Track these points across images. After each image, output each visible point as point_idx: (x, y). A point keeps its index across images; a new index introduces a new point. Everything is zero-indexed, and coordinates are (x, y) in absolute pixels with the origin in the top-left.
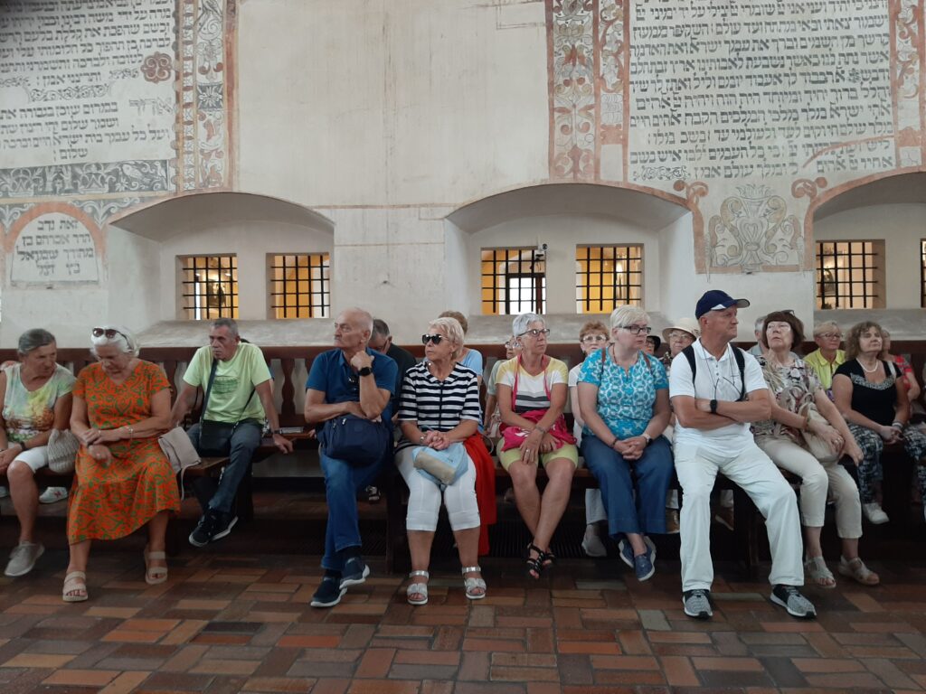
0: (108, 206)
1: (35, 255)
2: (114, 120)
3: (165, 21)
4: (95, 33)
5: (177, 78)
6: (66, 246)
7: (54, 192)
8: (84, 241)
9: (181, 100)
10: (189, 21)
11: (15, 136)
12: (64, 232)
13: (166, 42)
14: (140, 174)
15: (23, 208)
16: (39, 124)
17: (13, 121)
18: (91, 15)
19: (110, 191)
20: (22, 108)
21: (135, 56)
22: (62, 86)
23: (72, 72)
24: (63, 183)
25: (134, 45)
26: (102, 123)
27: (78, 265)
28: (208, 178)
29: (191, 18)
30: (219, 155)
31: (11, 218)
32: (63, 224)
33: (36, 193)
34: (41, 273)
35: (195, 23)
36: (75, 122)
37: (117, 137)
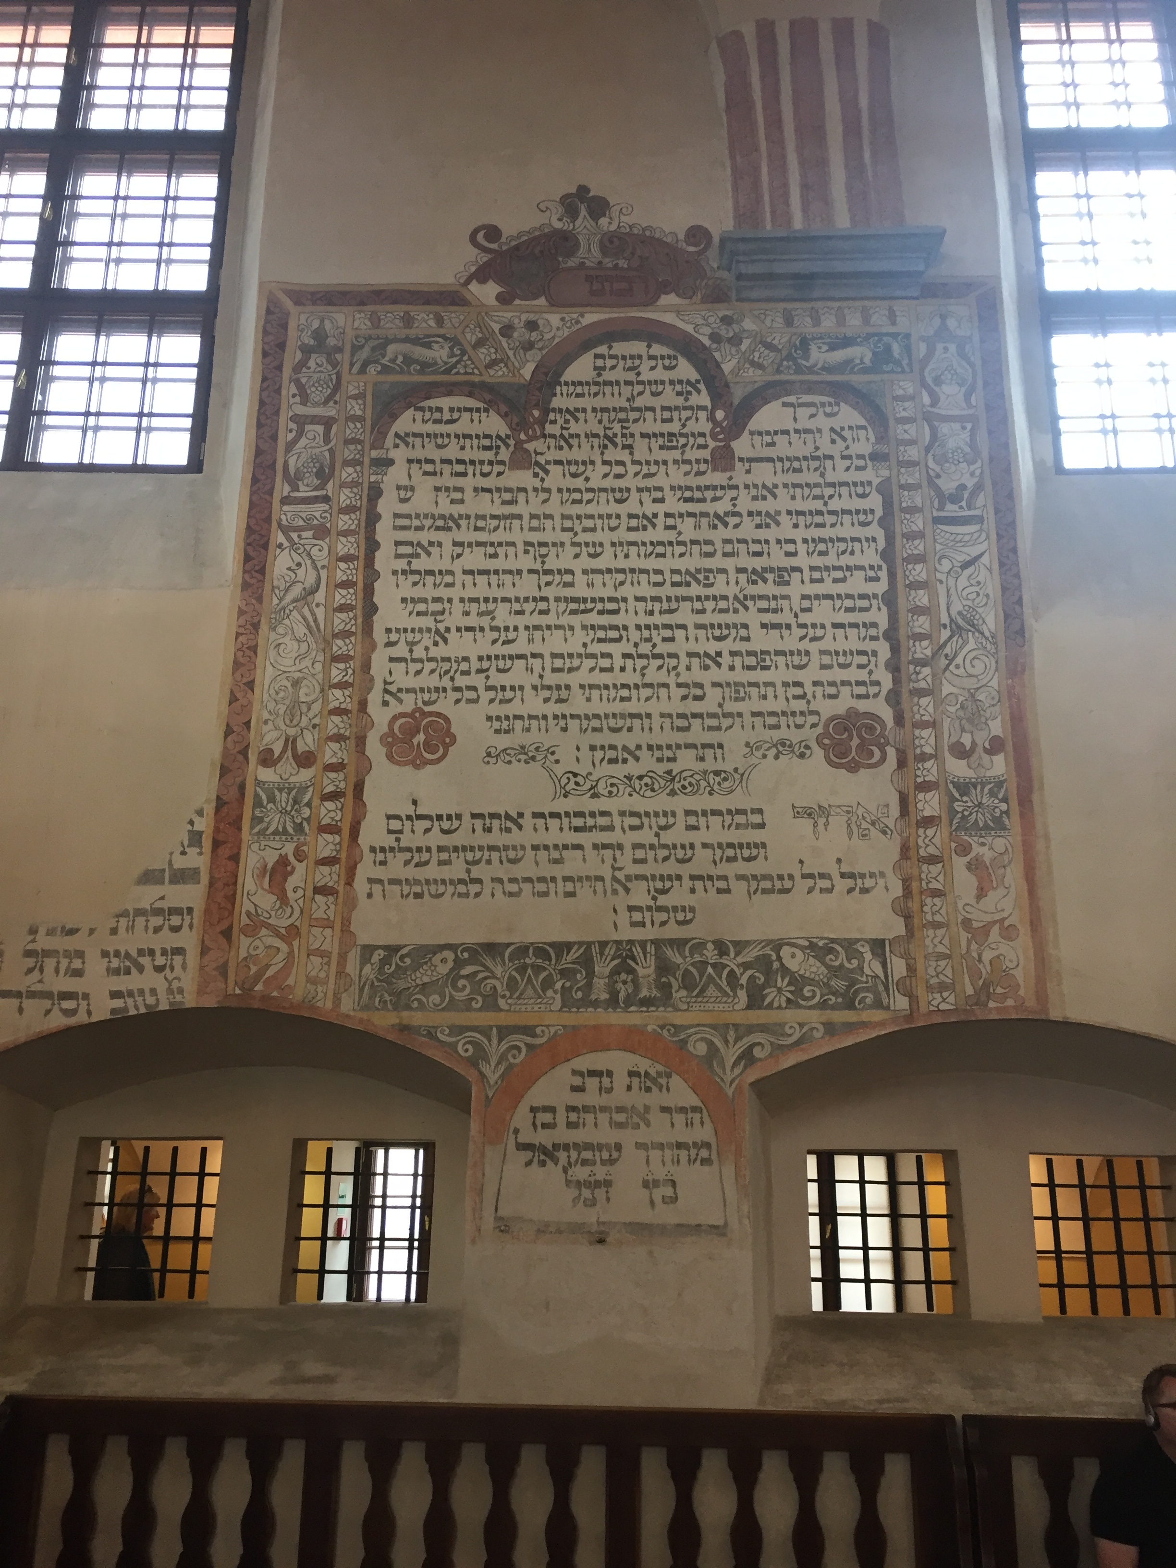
0: (746, 1041)
1: (562, 1155)
2: (756, 846)
3: (869, 646)
4: (708, 662)
5: (902, 763)
6: (643, 1135)
7: (613, 1001)
8: (689, 1124)
9: (911, 808)
10: (923, 650)
11: (519, 871)
12: (638, 1099)
13: (873, 690)
14: (823, 970)
15: (535, 1036)
16: (579, 847)
17: (515, 837)
18: (698, 626)
19: (749, 1007)
20: (537, 810)
21: (802, 713)
22: (633, 768)
23: (658, 738)
24: (635, 982)
25: (798, 691)
26: (730, 852)
27: (674, 1183)
28: (986, 985)
29: (925, 643)
30: (1009, 932)
31: (502, 1058)
32: (635, 1081)
33: (567, 1003)
34: (575, 1200)
35: (934, 654)
36: (665, 846)
37: (767, 884)
